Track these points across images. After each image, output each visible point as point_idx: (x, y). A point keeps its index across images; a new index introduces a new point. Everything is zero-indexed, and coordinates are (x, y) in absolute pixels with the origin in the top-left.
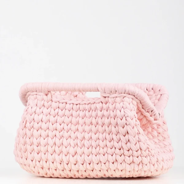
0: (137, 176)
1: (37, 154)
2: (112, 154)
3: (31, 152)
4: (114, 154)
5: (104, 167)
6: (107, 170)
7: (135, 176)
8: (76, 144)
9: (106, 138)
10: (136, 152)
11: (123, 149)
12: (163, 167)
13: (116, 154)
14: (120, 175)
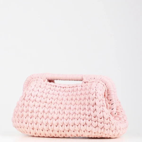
0: (100, 137)
1: (30, 118)
2: (83, 119)
3: (26, 117)
4: (85, 119)
5: (77, 128)
6: (79, 131)
7: (98, 137)
8: (59, 112)
9: (80, 108)
10: (100, 119)
11: (91, 115)
12: (119, 134)
13: (86, 119)
14: (88, 135)
